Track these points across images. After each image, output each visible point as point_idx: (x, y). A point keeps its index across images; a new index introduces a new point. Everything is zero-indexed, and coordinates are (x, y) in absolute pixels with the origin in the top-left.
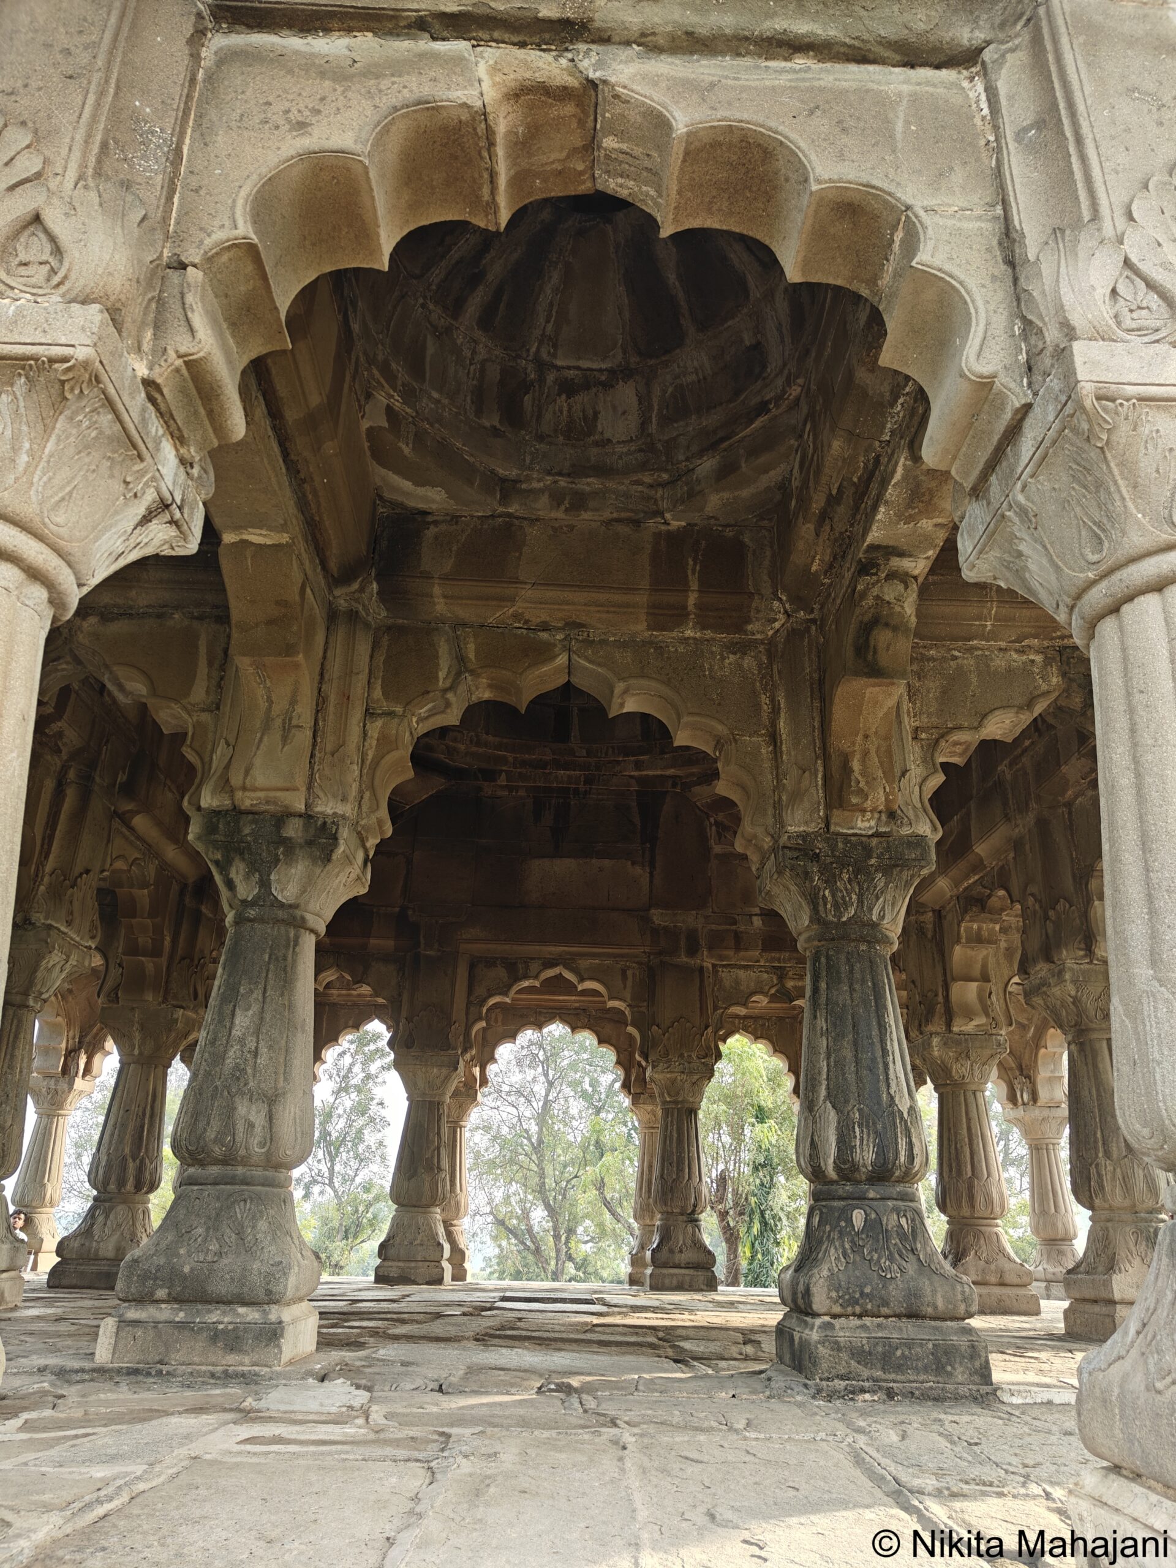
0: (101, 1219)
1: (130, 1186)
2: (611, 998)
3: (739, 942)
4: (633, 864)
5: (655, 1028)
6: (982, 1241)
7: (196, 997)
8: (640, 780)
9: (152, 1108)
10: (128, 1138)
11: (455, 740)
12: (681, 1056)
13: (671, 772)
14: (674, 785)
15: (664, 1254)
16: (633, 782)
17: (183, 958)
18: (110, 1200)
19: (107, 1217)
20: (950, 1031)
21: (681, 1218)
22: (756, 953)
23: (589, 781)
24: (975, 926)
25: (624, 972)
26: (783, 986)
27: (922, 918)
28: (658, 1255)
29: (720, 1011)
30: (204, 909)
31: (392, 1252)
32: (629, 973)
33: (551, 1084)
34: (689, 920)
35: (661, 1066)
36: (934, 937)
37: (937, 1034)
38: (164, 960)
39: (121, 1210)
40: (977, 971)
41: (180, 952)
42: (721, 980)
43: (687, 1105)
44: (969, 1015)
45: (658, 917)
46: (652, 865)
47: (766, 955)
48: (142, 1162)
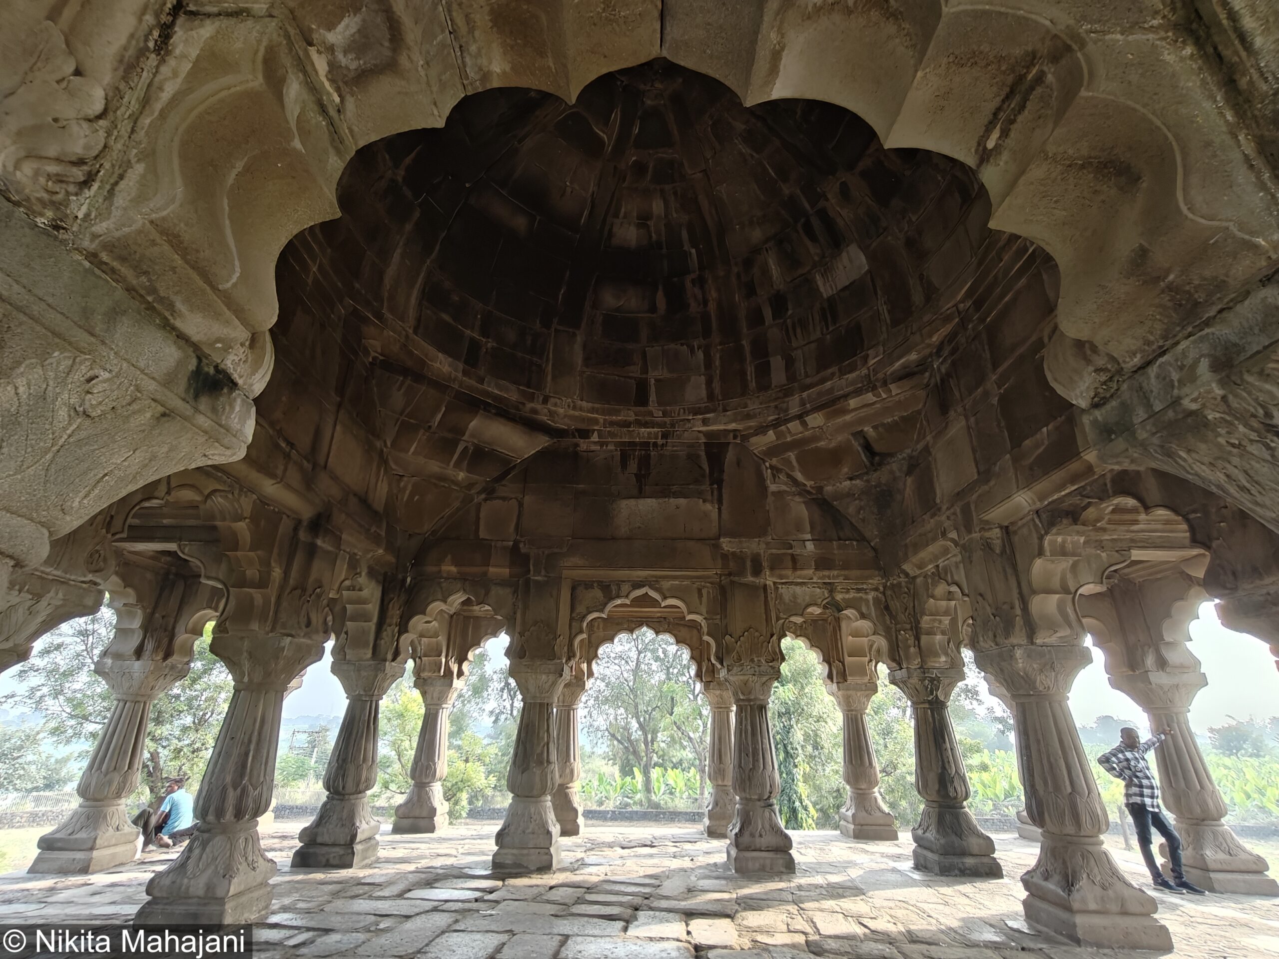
0: (197, 852)
1: (229, 815)
2: (690, 613)
3: (795, 563)
4: (704, 501)
5: (728, 637)
6: (1092, 862)
7: (309, 624)
8: (707, 435)
9: (260, 734)
10: (231, 766)
11: (556, 405)
12: (752, 661)
13: (733, 426)
14: (735, 437)
15: (746, 839)
16: (701, 435)
17: (295, 589)
18: (208, 831)
19: (204, 849)
20: (1032, 643)
21: (758, 803)
22: (810, 572)
23: (665, 436)
24: (1060, 539)
25: (700, 591)
26: (833, 598)
27: (987, 534)
28: (741, 840)
29: (781, 621)
30: (319, 542)
31: (507, 840)
32: (704, 592)
33: (640, 653)
34: (753, 546)
35: (735, 670)
36: (1003, 551)
37: (1020, 646)
38: (272, 592)
39: (218, 841)
40: (1056, 583)
41: (292, 582)
42: (781, 595)
43: (758, 703)
44: (1053, 627)
45: (727, 544)
46: (720, 501)
47: (820, 573)
48: (244, 791)
